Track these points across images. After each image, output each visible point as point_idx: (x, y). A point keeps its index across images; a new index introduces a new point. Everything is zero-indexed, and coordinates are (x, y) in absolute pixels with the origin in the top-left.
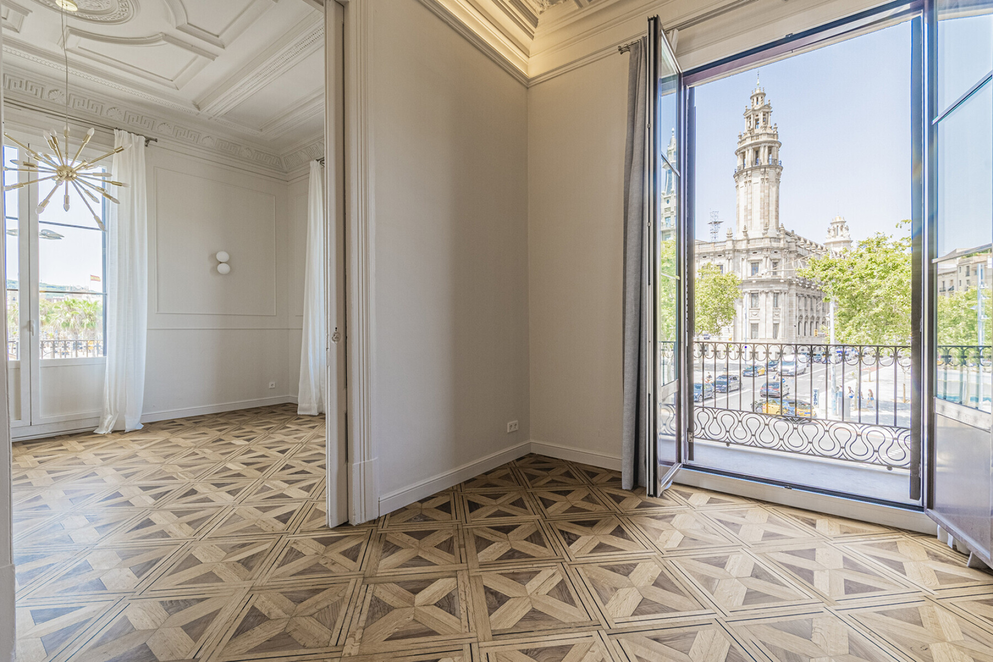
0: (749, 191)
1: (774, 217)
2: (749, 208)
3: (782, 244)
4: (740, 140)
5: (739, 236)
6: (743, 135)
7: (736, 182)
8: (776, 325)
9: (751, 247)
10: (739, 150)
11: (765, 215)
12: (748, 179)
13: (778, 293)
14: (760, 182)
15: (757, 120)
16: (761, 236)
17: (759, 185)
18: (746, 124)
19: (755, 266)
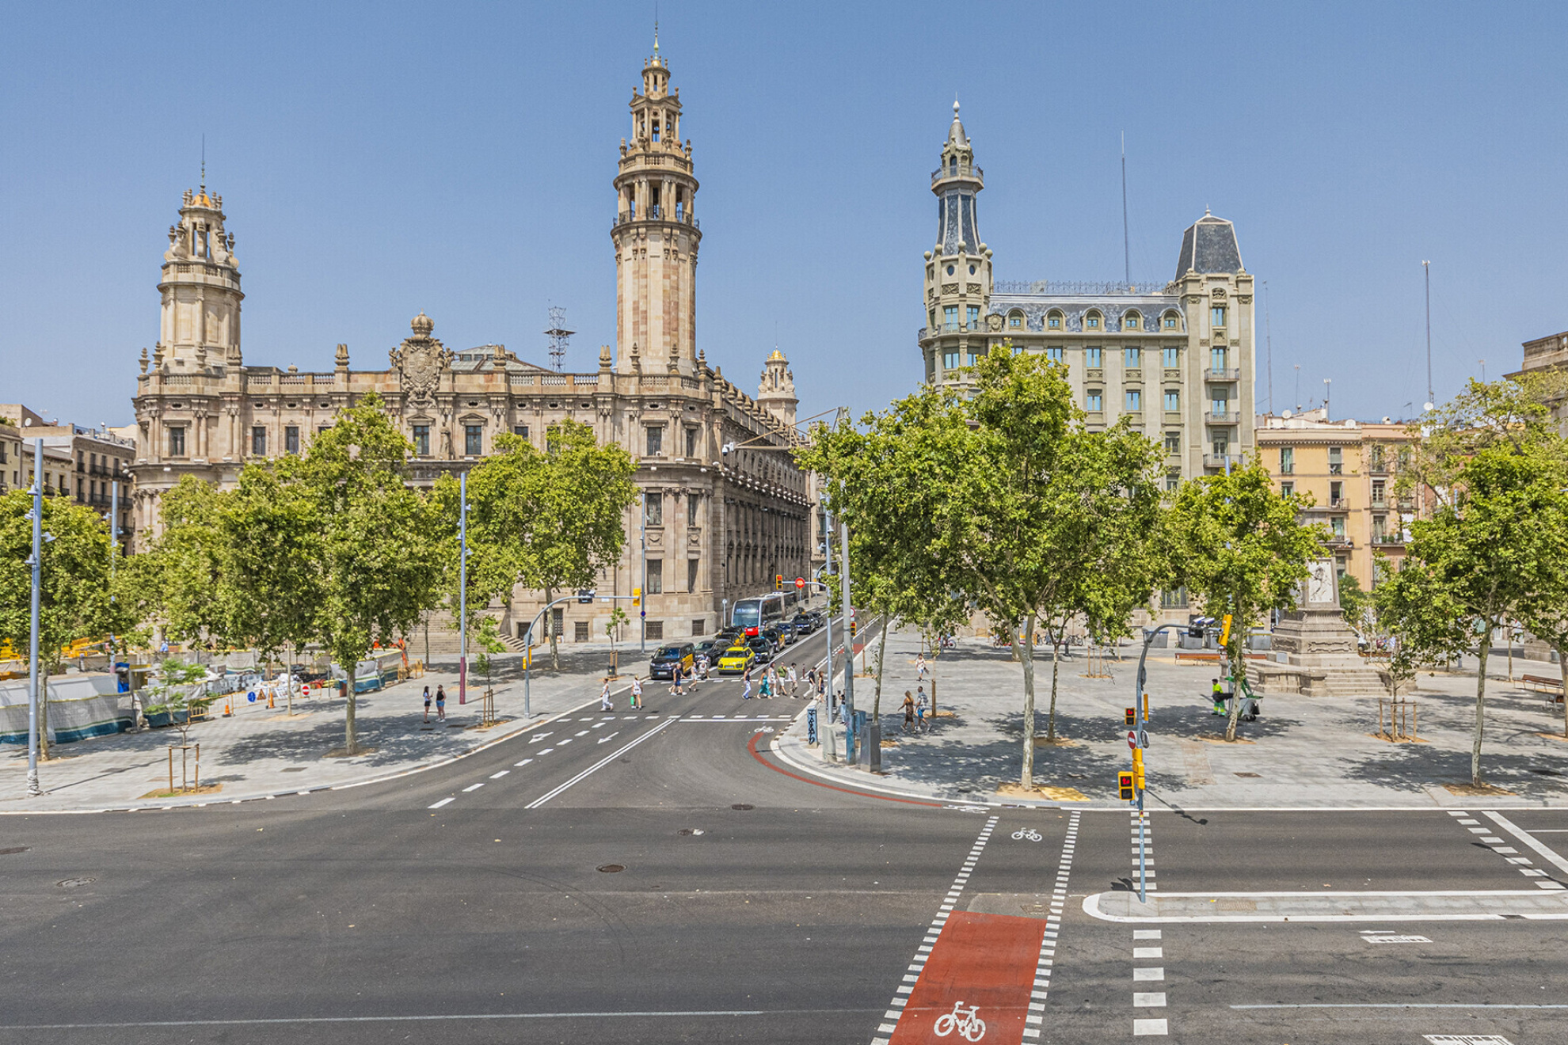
0: (642, 271)
1: (687, 335)
2: (642, 307)
3: (701, 392)
4: (623, 157)
5: (624, 366)
6: (629, 148)
7: (617, 246)
8: (693, 564)
9: (648, 393)
10: (622, 179)
11: (671, 328)
12: (640, 244)
13: (695, 496)
14: (662, 254)
15: (656, 123)
16: (665, 372)
17: (660, 261)
18: (636, 127)
19: (654, 432)
